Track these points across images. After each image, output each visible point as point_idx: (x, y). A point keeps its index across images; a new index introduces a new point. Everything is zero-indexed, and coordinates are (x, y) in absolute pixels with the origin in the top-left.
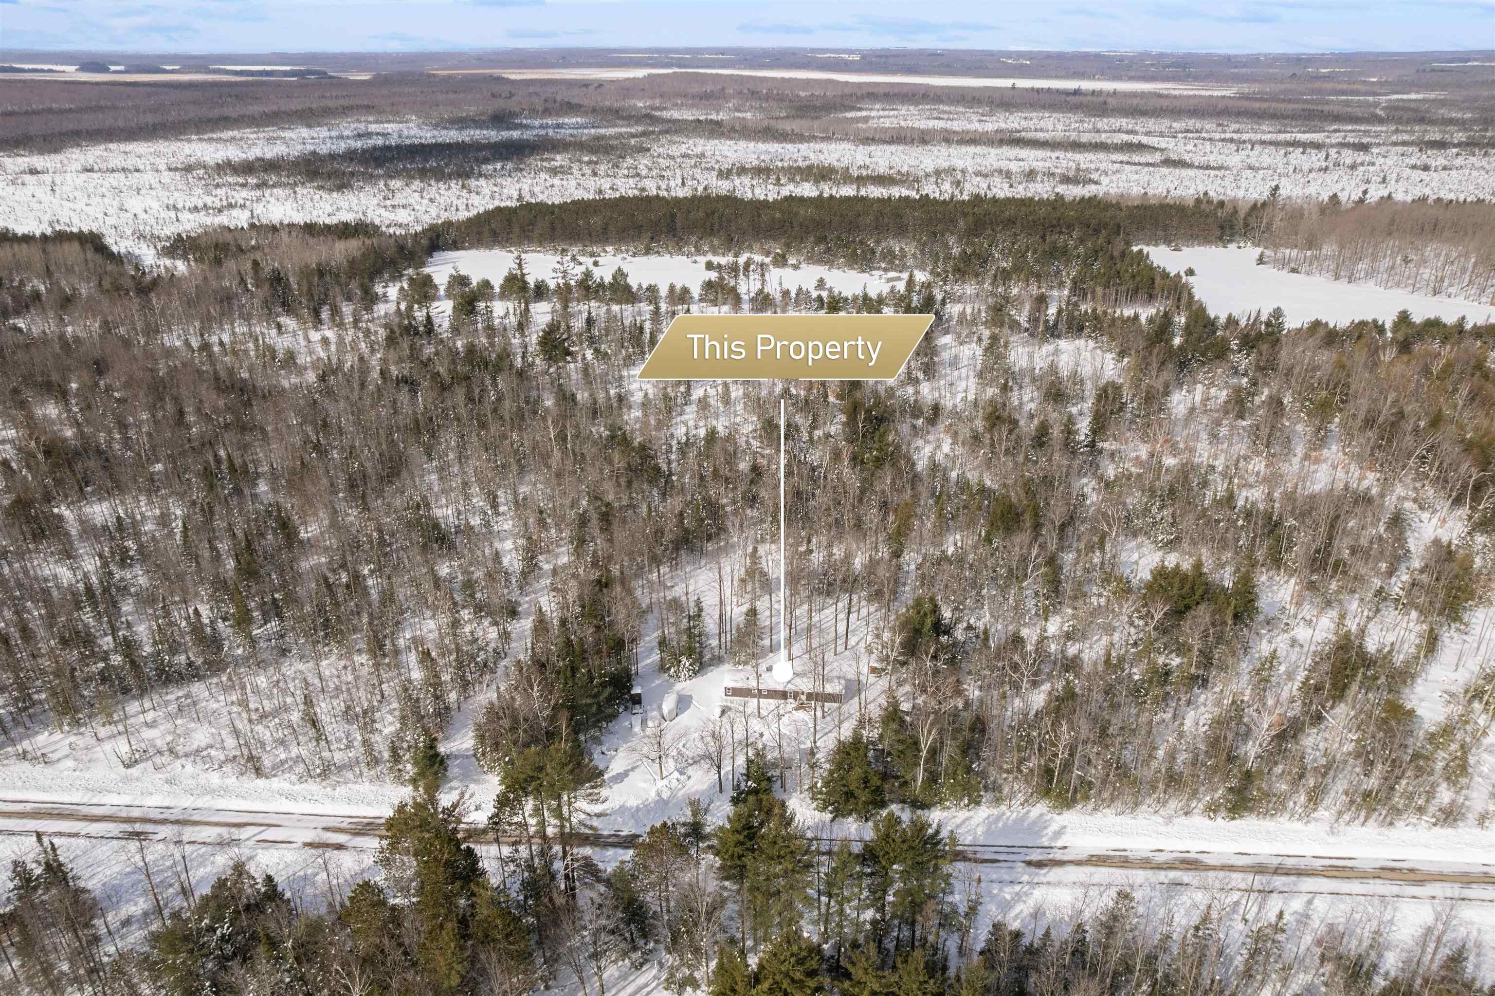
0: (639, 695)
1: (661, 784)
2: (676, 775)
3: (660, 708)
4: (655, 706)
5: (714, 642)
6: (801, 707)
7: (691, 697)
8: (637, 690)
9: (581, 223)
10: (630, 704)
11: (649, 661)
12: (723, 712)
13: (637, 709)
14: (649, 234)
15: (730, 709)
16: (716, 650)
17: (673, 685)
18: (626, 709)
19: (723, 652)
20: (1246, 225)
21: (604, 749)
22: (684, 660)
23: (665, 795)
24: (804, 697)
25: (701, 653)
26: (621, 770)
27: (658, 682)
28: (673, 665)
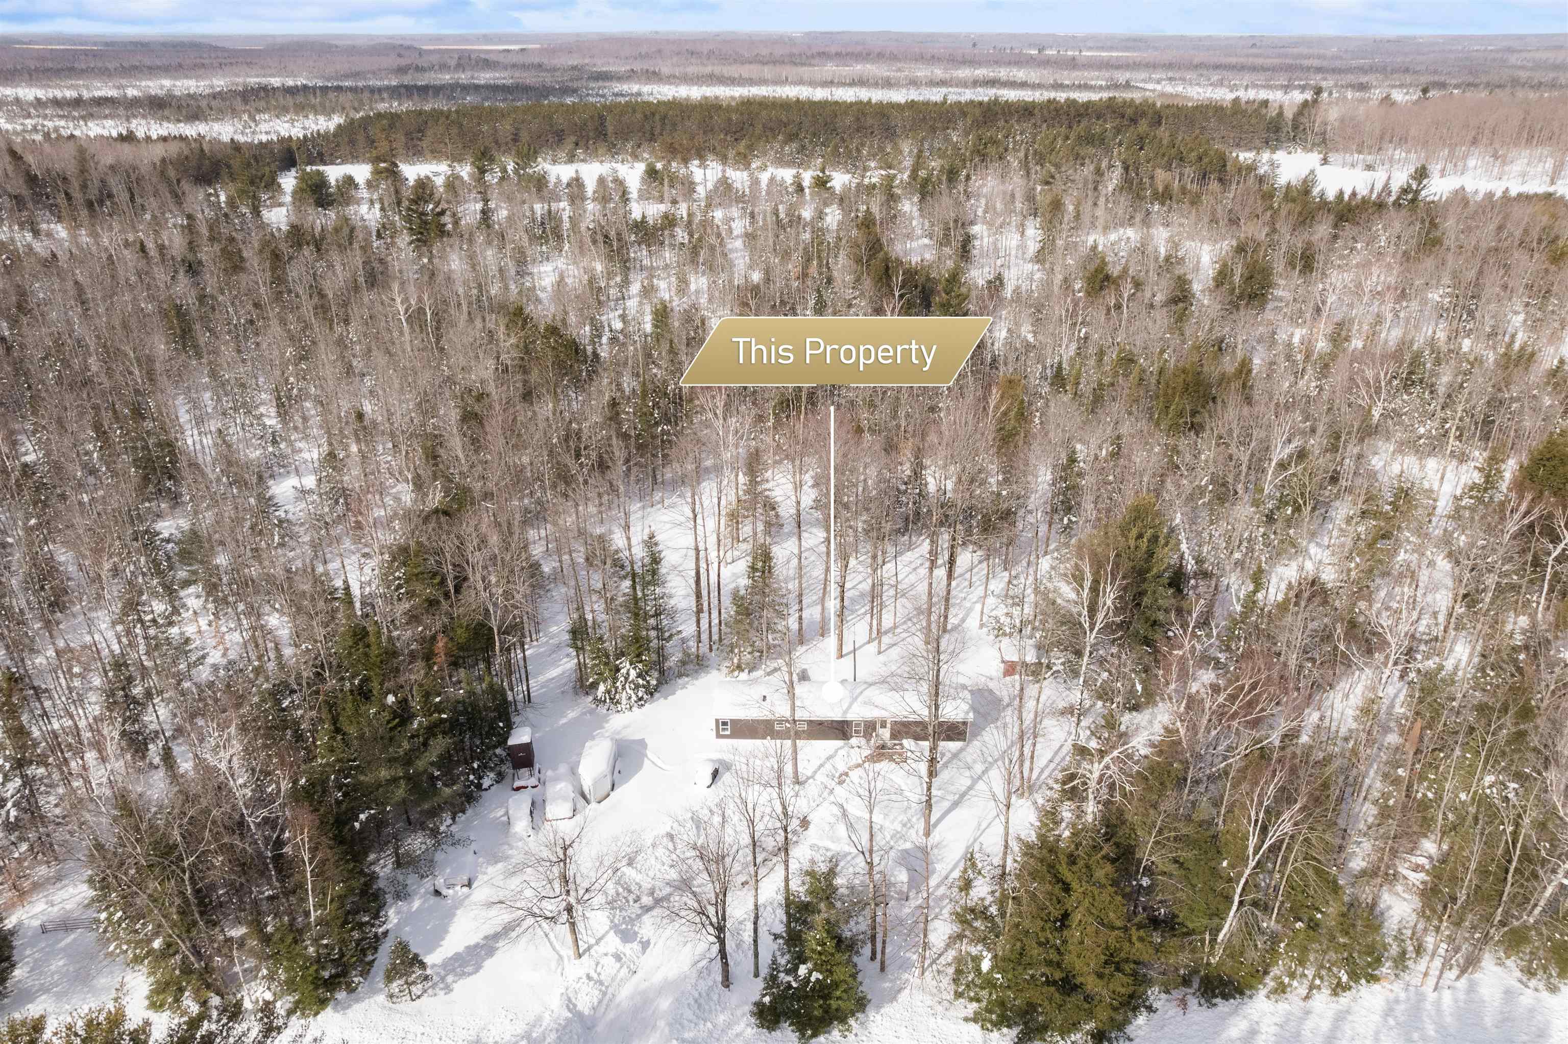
0: (527, 748)
1: (577, 969)
2: (613, 942)
3: (573, 771)
4: (563, 769)
5: (688, 629)
6: (881, 753)
7: (642, 743)
8: (520, 737)
9: (485, 128)
10: (507, 768)
11: (554, 673)
12: (715, 774)
13: (525, 778)
14: (573, 139)
15: (728, 767)
16: (692, 644)
17: (605, 719)
18: (500, 778)
19: (704, 648)
20: (1295, 127)
21: (440, 882)
22: (625, 666)
23: (585, 1002)
24: (886, 733)
25: (660, 651)
26: (475, 938)
27: (572, 714)
28: (601, 678)
